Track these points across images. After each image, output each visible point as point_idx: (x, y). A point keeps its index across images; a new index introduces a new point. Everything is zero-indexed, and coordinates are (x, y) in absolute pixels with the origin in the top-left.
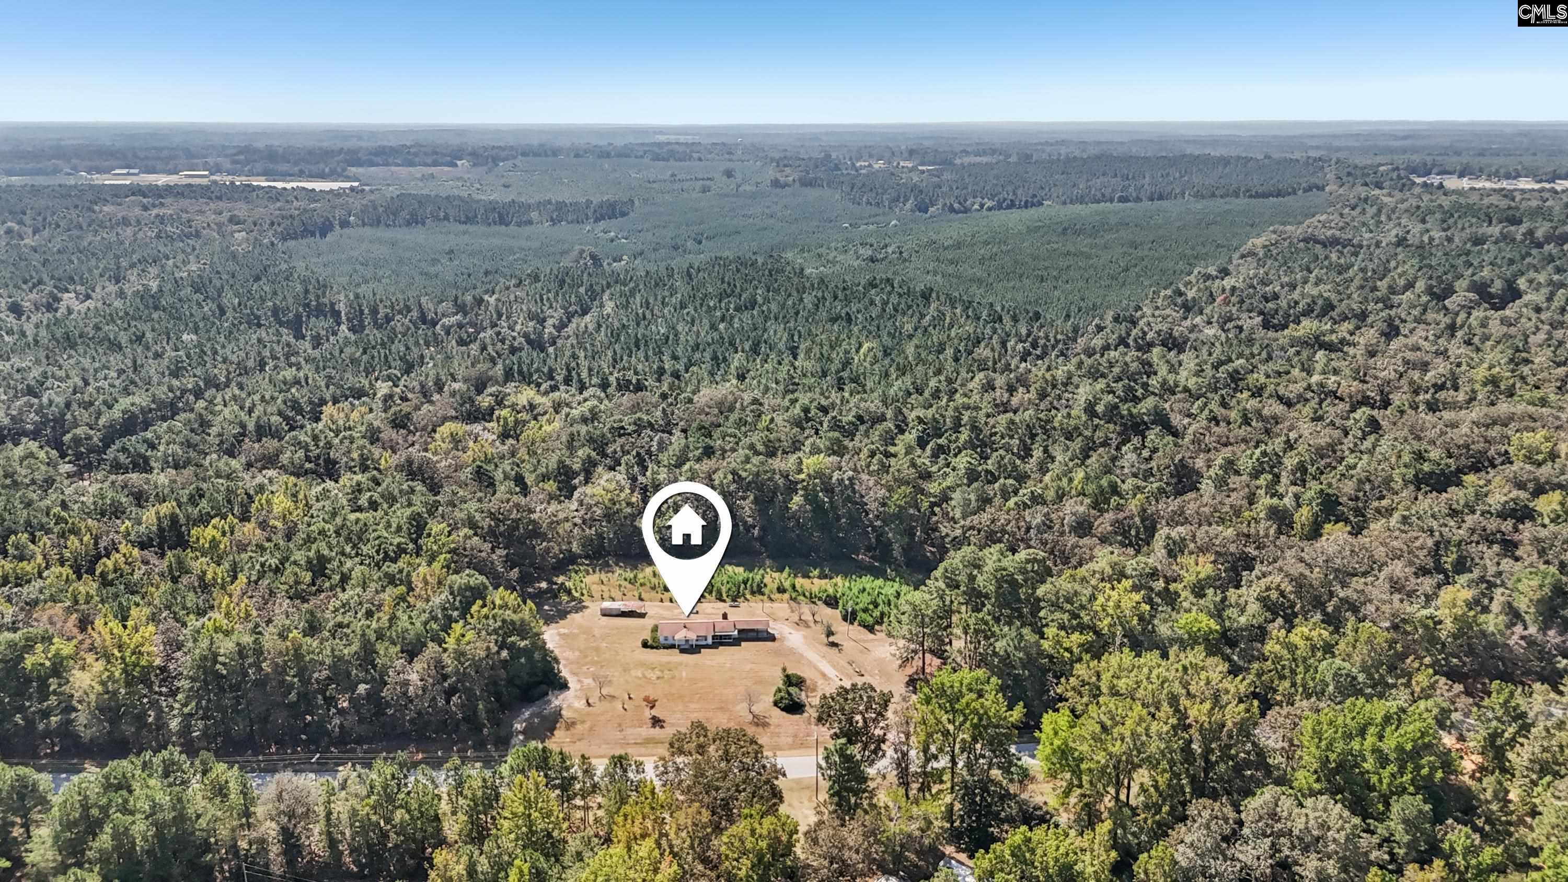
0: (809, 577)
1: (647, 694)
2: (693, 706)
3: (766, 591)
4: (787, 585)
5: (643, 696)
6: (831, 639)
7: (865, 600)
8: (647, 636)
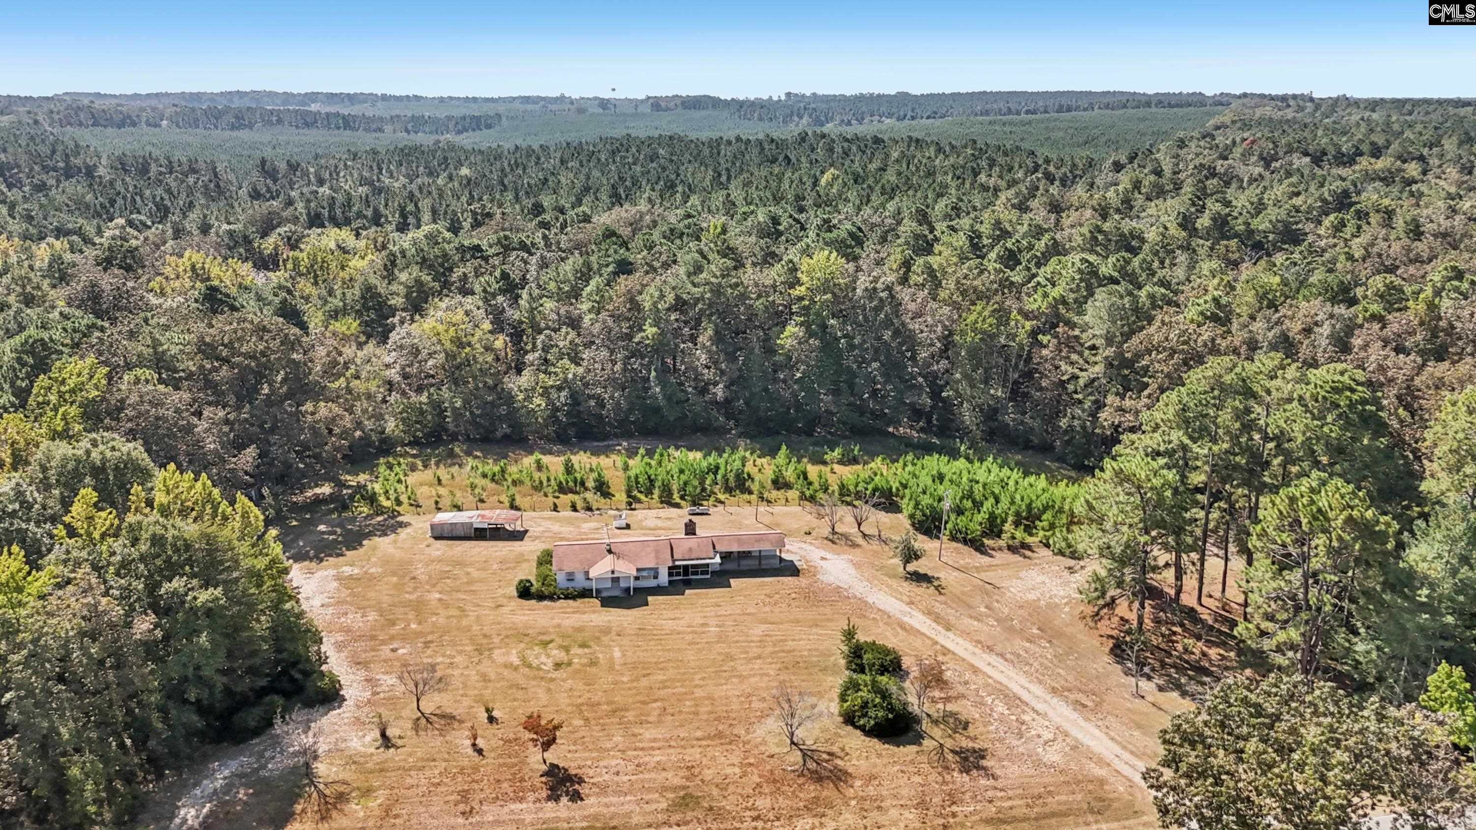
0: (825, 463)
1: (533, 708)
2: (648, 733)
3: (755, 487)
4: (789, 474)
5: (522, 713)
6: (911, 567)
7: (950, 496)
8: (529, 572)
